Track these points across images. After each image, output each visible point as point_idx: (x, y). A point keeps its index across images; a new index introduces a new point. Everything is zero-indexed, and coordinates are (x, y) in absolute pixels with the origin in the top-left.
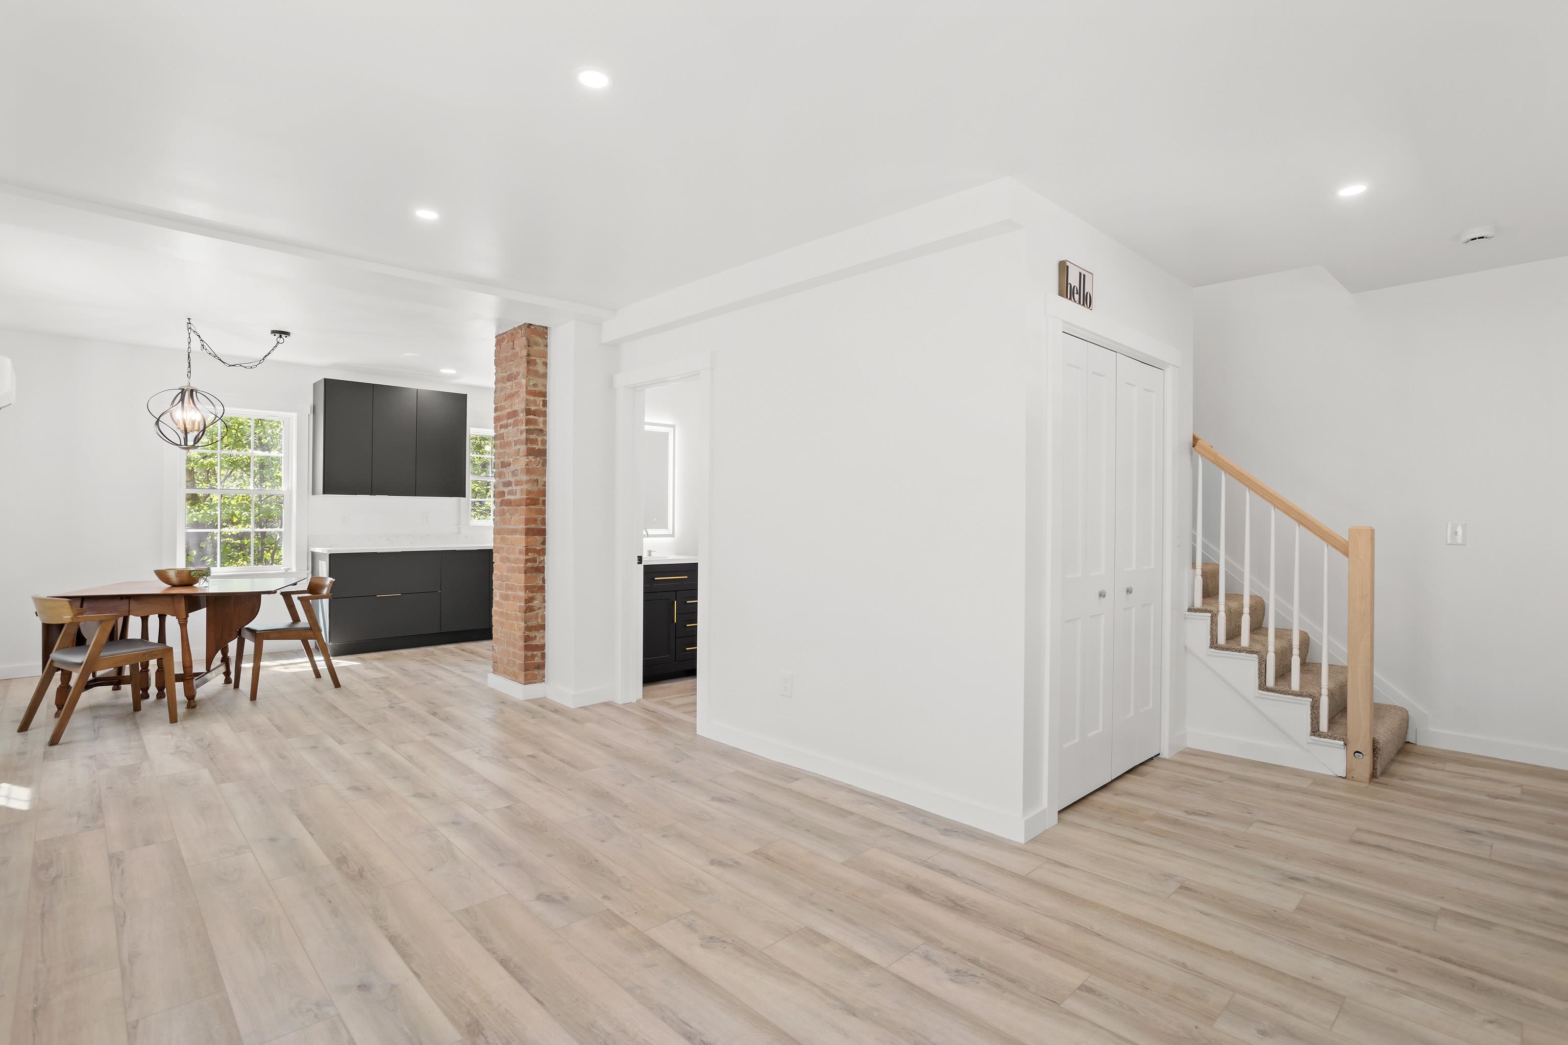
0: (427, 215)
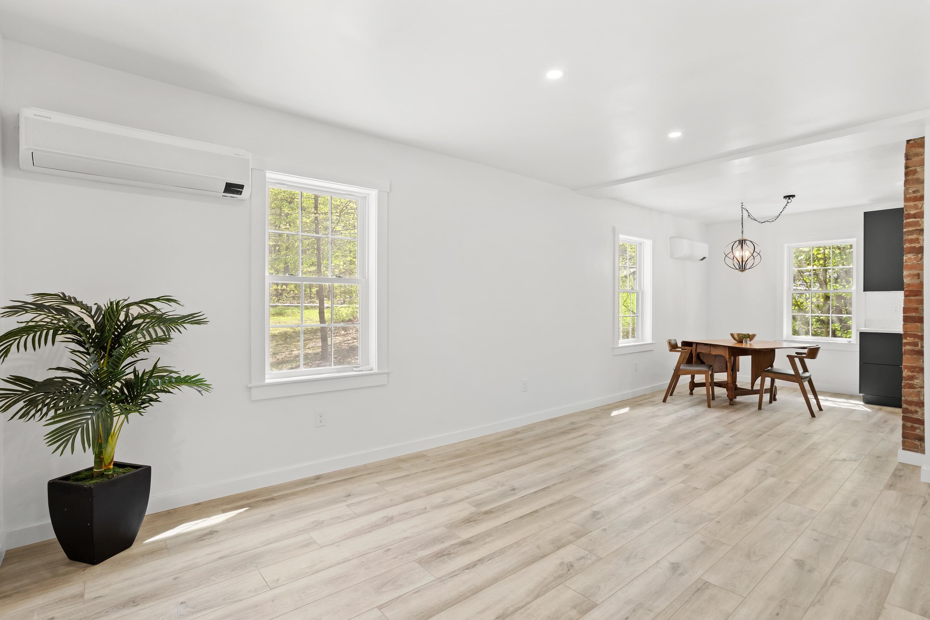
0: (675, 135)
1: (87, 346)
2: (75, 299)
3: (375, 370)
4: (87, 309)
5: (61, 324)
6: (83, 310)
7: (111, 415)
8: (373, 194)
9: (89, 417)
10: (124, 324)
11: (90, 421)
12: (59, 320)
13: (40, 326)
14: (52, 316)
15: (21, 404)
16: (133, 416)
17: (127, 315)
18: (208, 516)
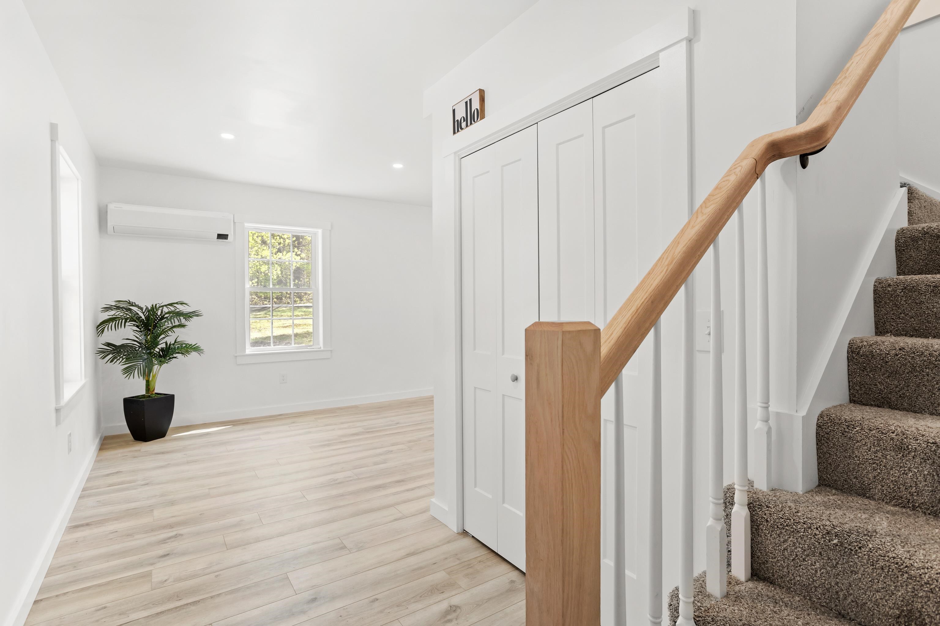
1: (140, 327)
2: (135, 303)
3: (322, 349)
4: (141, 309)
5: (128, 316)
6: (139, 310)
7: (153, 365)
8: (320, 231)
9: (141, 363)
10: (160, 317)
11: (142, 365)
12: (127, 314)
13: (118, 317)
14: (124, 312)
15: (111, 356)
16: (165, 365)
17: (162, 312)
18: (209, 428)
